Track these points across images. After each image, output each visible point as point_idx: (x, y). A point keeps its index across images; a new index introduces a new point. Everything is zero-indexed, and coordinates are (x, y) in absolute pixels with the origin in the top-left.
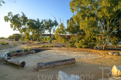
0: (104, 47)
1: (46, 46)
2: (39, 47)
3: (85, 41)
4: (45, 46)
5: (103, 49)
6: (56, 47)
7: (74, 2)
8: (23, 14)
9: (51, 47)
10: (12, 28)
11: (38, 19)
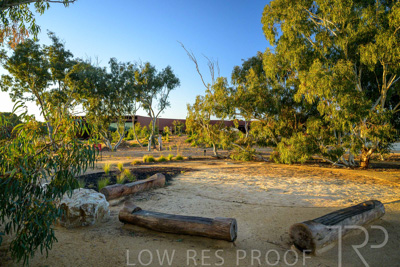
0: (365, 159)
1: (161, 157)
2: (139, 163)
3: (308, 140)
4: (157, 159)
5: (363, 165)
6: (194, 159)
7: (283, 6)
8: (55, 40)
9: (175, 161)
10: (6, 90)
11: (112, 60)
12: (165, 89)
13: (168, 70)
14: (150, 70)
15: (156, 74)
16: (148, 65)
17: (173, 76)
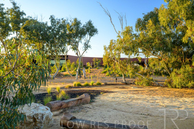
1: (86, 83)
4: (83, 84)
6: (109, 85)
8: (14, 4)
9: (96, 86)
11: (51, 17)
12: (87, 36)
13: (90, 23)
14: (77, 23)
15: (81, 26)
16: (76, 20)
17: (93, 27)
